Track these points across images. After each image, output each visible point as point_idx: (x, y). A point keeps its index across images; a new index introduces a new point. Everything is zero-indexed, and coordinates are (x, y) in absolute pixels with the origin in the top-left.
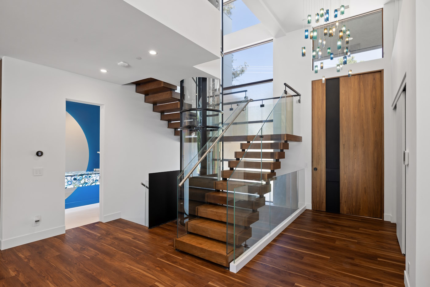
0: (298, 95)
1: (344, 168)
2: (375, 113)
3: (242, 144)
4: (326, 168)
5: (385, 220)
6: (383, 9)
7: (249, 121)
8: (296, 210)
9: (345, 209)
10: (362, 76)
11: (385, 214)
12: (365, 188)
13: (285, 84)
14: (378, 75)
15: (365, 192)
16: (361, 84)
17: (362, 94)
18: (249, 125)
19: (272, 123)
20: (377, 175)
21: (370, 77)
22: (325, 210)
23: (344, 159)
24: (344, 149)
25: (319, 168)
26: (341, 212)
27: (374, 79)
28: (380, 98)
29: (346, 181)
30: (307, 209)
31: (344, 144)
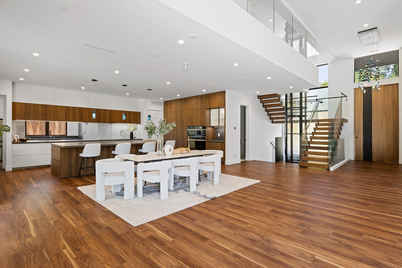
0: (346, 96)
1: (375, 137)
2: (394, 106)
3: (316, 124)
4: (363, 136)
5: (399, 163)
6: (398, 50)
7: (319, 110)
8: (344, 160)
9: (375, 159)
10: (386, 86)
11: (399, 160)
12: (388, 147)
13: (342, 93)
14: (395, 86)
15: (388, 149)
16: (385, 90)
17: (386, 96)
18: (319, 112)
19: (327, 112)
20: (395, 140)
21: (391, 87)
22: (362, 160)
23: (374, 132)
24: (375, 126)
25: (359, 137)
26: (372, 161)
27: (393, 88)
28: (397, 98)
29: (376, 143)
30: (351, 159)
31: (375, 123)
